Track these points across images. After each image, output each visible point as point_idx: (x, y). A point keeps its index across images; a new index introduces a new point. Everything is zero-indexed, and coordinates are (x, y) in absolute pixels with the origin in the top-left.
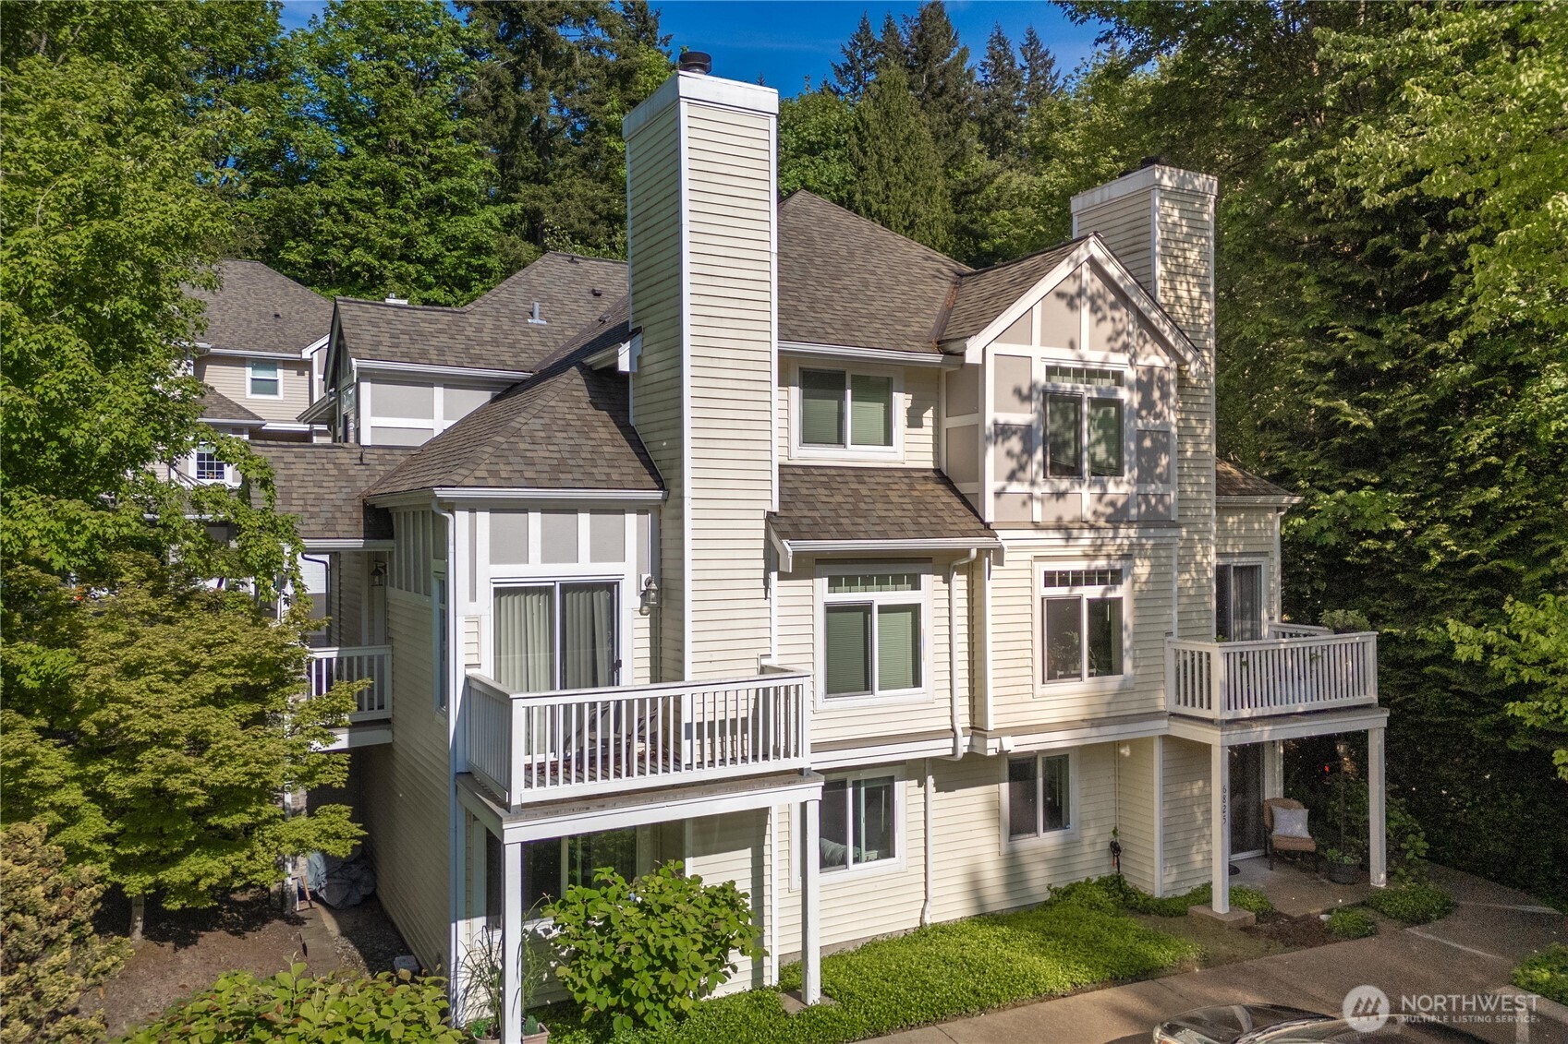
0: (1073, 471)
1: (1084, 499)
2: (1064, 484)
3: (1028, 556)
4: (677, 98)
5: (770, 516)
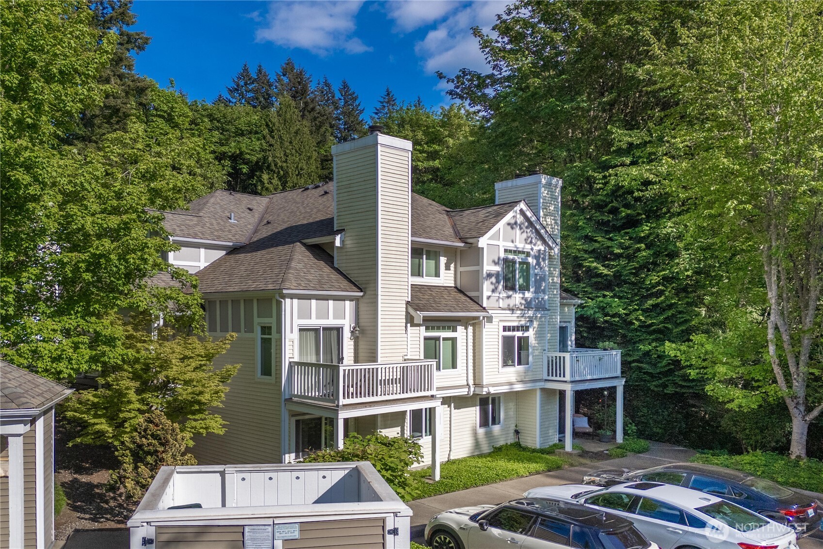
0: (513, 288)
1: (517, 298)
2: (510, 293)
3: (498, 320)
4: (377, 144)
5: (408, 303)
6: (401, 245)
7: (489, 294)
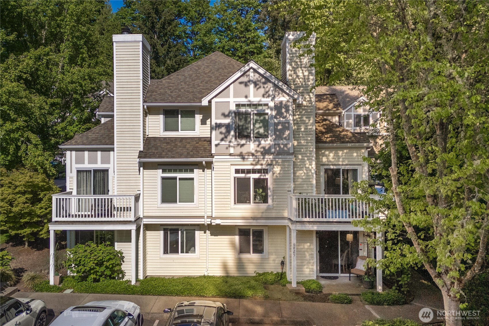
0: (248, 137)
1: (252, 146)
2: (243, 142)
3: (229, 164)
5: (140, 152)
6: (135, 111)
7: (217, 142)
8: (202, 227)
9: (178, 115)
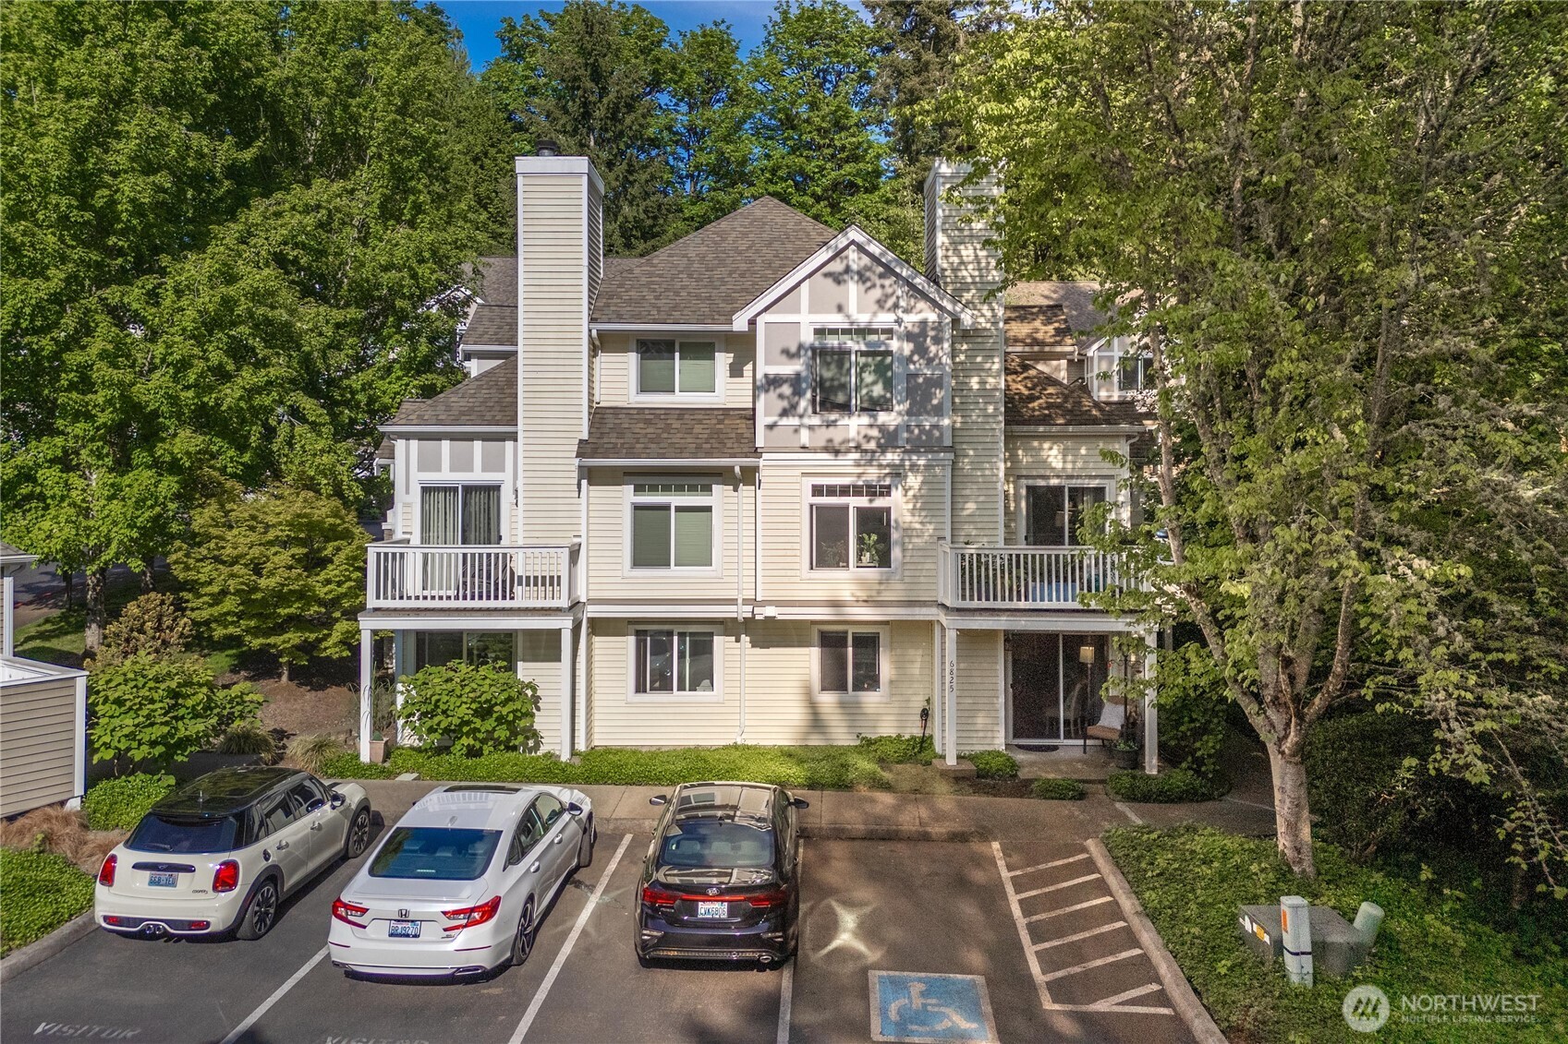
0: (845, 408)
2: (833, 417)
3: (798, 472)
4: (515, 175)
5: (582, 442)
6: (568, 342)
7: (770, 420)
8: (731, 627)
9: (673, 352)
